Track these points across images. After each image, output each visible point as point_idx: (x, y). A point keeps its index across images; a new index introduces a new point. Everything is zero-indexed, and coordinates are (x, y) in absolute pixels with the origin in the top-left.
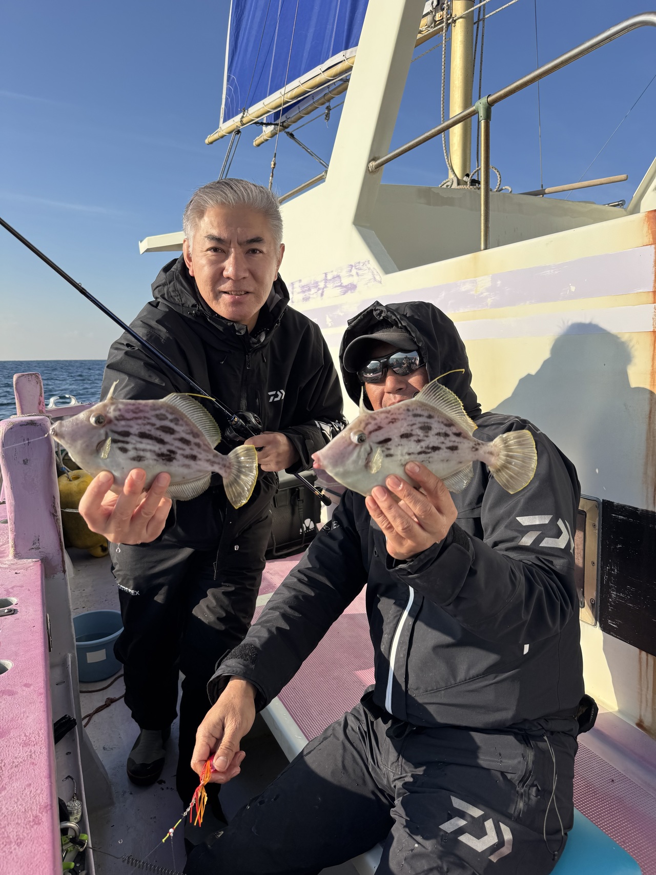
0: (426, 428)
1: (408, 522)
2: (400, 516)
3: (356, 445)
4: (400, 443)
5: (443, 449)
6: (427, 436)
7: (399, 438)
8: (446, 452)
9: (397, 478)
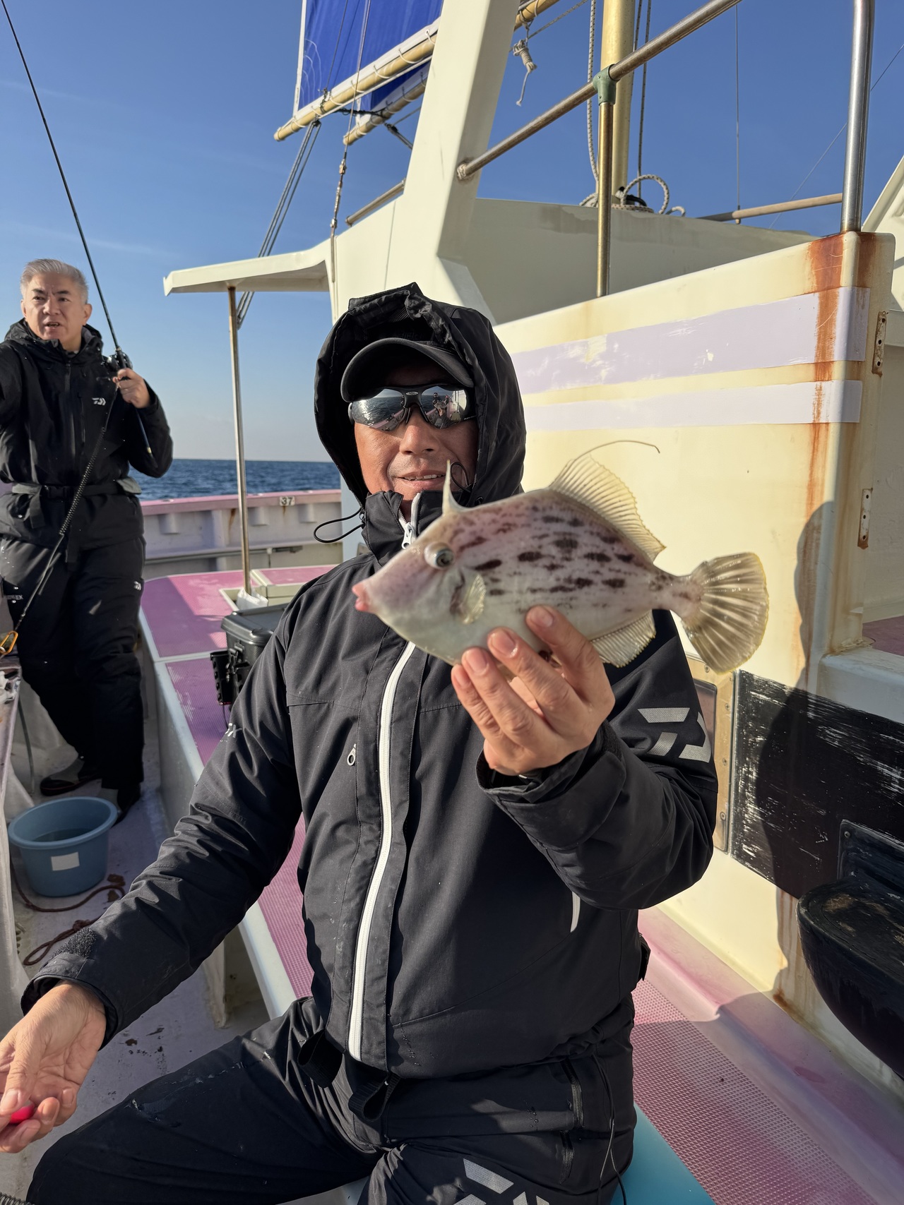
0: (567, 544)
1: (524, 718)
2: (511, 706)
3: (435, 571)
4: (517, 570)
5: (596, 584)
6: (568, 559)
7: (517, 559)
8: (601, 590)
9: (508, 634)
